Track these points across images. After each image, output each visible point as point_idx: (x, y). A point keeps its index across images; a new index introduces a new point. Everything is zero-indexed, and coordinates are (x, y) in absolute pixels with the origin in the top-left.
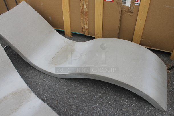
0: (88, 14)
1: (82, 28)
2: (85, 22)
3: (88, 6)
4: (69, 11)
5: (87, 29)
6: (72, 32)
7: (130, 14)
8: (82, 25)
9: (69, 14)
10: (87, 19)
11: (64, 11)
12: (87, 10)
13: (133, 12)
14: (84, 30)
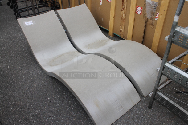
0: (124, 20)
1: (120, 31)
2: (122, 27)
3: (125, 15)
4: (114, 16)
5: (123, 33)
6: (114, 33)
7: (152, 26)
8: (120, 29)
9: (113, 18)
10: (124, 25)
11: (111, 15)
12: (124, 18)
13: (153, 26)
14: (121, 33)
